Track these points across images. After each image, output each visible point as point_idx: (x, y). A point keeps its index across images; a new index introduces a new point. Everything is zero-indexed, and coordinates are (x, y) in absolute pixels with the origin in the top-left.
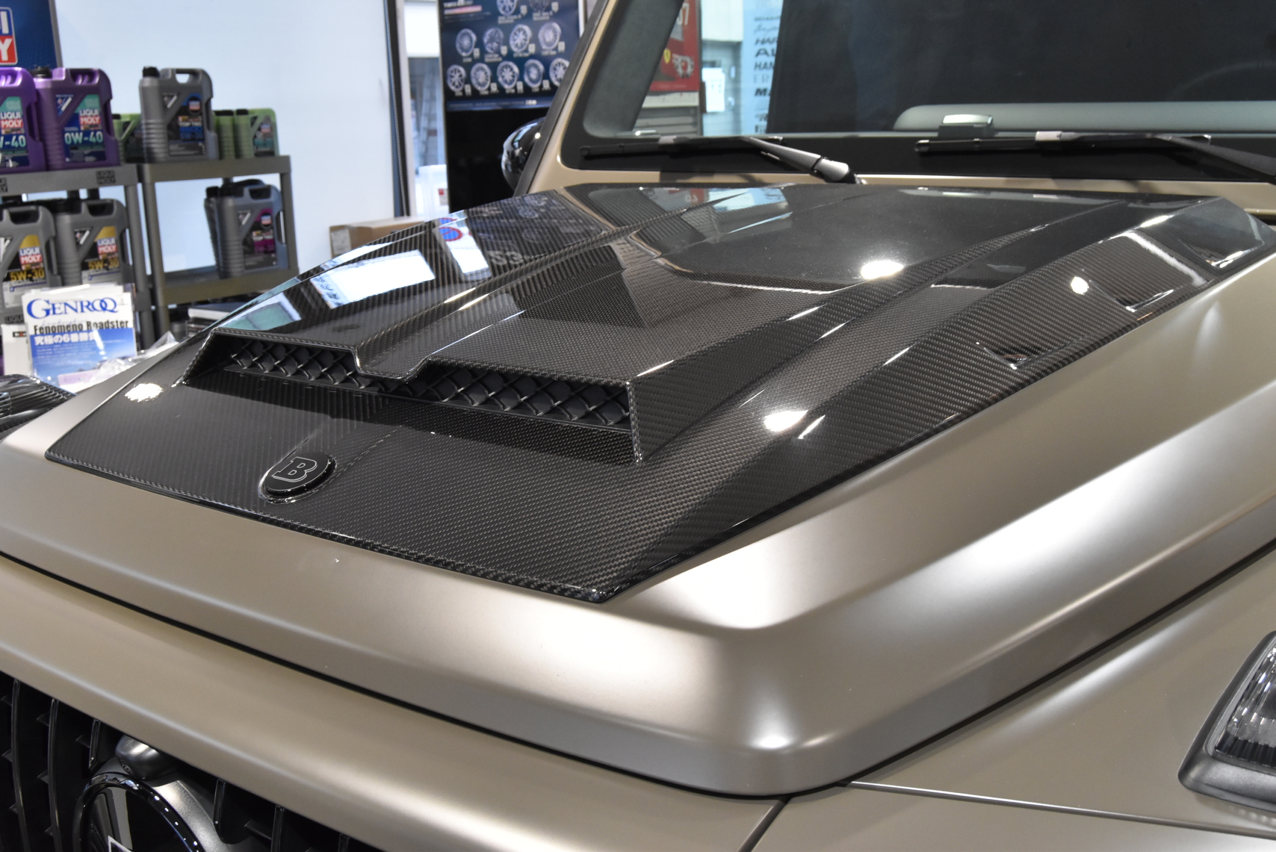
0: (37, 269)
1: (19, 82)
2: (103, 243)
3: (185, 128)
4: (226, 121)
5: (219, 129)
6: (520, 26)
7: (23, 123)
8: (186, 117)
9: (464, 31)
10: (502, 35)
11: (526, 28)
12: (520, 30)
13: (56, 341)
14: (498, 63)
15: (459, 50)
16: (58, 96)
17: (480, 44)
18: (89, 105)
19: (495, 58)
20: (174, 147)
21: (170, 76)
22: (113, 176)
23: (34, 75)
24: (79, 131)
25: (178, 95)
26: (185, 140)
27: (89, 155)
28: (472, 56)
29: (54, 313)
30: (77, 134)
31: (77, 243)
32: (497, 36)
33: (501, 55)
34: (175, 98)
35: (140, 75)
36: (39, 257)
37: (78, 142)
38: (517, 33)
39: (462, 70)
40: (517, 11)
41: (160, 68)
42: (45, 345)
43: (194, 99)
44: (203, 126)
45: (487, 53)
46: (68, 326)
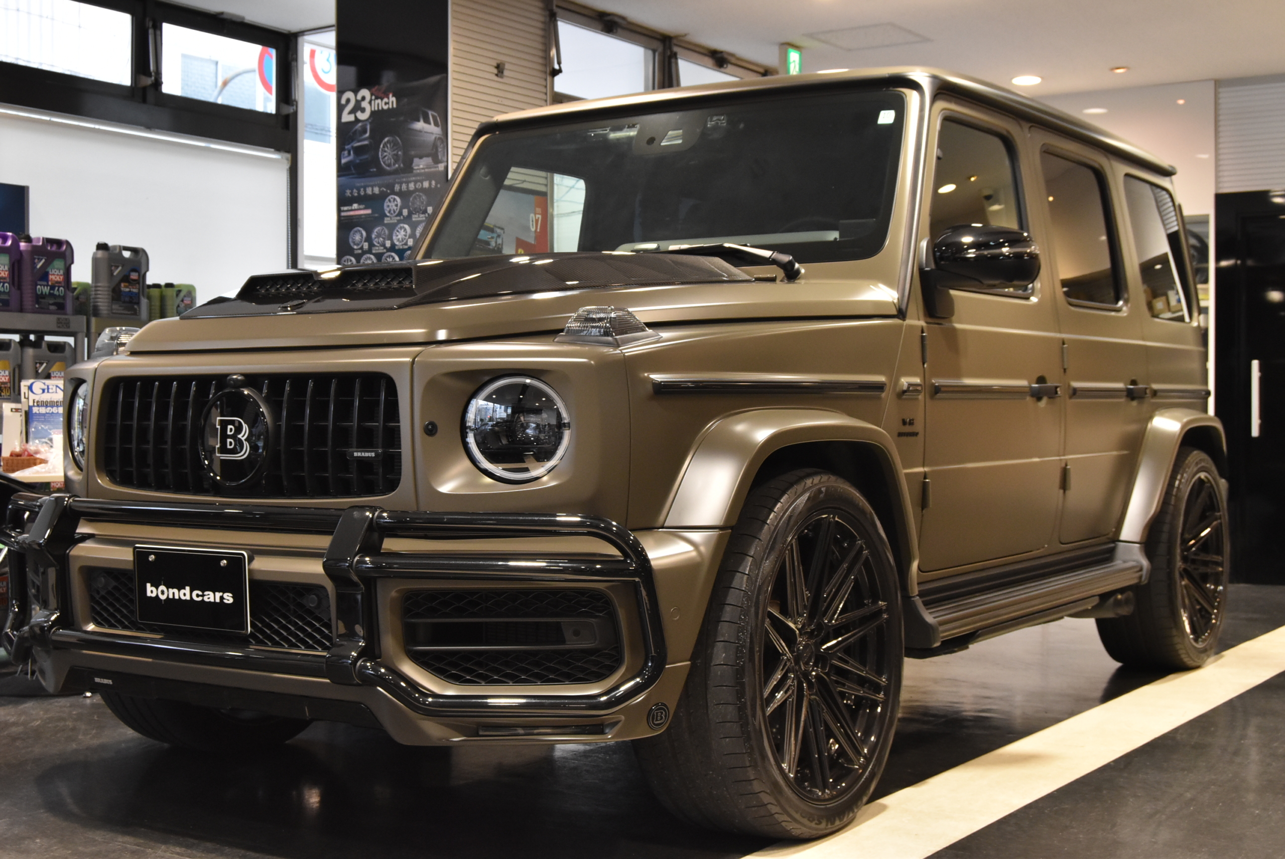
0: (5, 387)
1: (9, 243)
2: (55, 374)
3: (125, 292)
4: (155, 292)
5: (149, 298)
6: (402, 225)
7: (9, 274)
8: (127, 284)
9: (356, 229)
10: (387, 232)
11: (406, 226)
12: (401, 228)
13: (48, 412)
14: (383, 254)
15: (352, 244)
16: (35, 257)
17: (369, 239)
18: (56, 266)
19: (381, 250)
20: (114, 307)
21: (118, 250)
22: (69, 323)
23: (20, 240)
24: (47, 285)
25: (123, 266)
26: (124, 302)
27: (53, 304)
28: (362, 248)
29: (48, 392)
30: (46, 287)
31: (37, 371)
32: (383, 233)
33: (385, 248)
34: (120, 268)
35: (94, 249)
36: (7, 378)
37: (46, 293)
38: (399, 230)
39: (353, 259)
40: (400, 214)
41: (110, 244)
42: (39, 413)
43: (135, 270)
44: (139, 293)
45: (374, 246)
46: (57, 402)
